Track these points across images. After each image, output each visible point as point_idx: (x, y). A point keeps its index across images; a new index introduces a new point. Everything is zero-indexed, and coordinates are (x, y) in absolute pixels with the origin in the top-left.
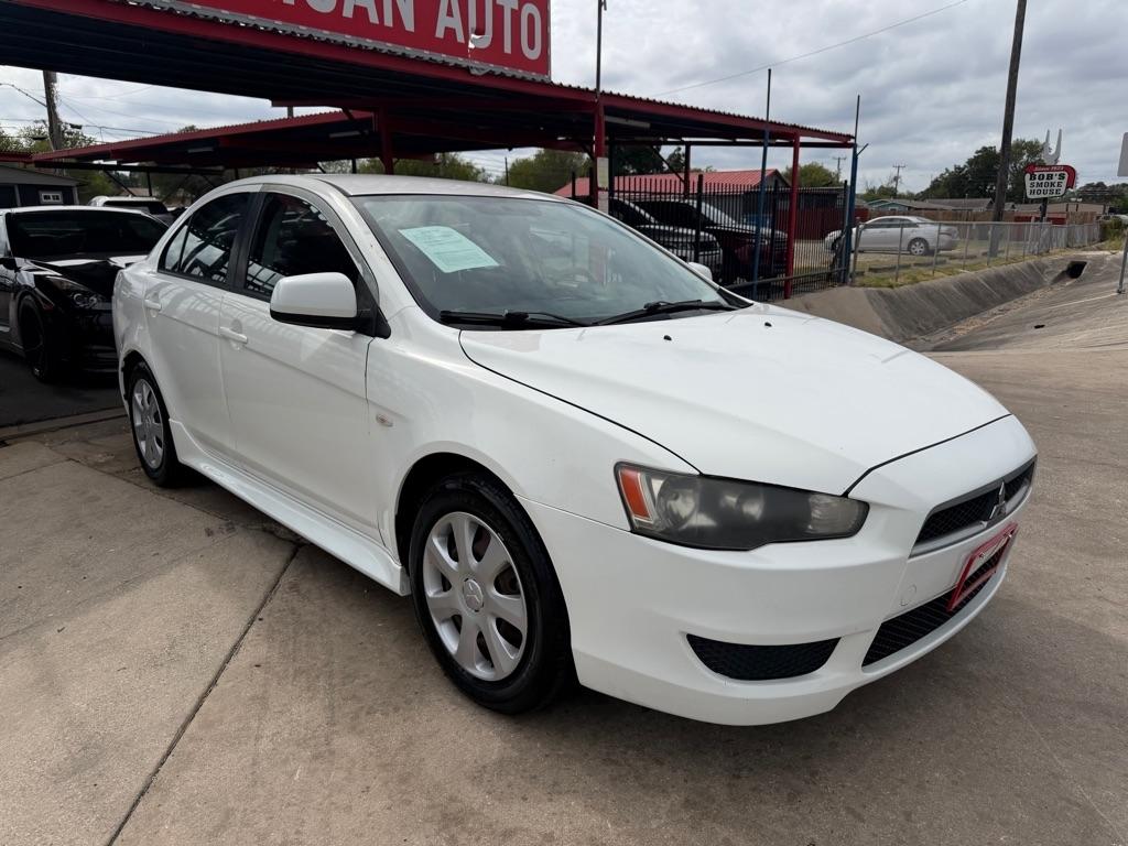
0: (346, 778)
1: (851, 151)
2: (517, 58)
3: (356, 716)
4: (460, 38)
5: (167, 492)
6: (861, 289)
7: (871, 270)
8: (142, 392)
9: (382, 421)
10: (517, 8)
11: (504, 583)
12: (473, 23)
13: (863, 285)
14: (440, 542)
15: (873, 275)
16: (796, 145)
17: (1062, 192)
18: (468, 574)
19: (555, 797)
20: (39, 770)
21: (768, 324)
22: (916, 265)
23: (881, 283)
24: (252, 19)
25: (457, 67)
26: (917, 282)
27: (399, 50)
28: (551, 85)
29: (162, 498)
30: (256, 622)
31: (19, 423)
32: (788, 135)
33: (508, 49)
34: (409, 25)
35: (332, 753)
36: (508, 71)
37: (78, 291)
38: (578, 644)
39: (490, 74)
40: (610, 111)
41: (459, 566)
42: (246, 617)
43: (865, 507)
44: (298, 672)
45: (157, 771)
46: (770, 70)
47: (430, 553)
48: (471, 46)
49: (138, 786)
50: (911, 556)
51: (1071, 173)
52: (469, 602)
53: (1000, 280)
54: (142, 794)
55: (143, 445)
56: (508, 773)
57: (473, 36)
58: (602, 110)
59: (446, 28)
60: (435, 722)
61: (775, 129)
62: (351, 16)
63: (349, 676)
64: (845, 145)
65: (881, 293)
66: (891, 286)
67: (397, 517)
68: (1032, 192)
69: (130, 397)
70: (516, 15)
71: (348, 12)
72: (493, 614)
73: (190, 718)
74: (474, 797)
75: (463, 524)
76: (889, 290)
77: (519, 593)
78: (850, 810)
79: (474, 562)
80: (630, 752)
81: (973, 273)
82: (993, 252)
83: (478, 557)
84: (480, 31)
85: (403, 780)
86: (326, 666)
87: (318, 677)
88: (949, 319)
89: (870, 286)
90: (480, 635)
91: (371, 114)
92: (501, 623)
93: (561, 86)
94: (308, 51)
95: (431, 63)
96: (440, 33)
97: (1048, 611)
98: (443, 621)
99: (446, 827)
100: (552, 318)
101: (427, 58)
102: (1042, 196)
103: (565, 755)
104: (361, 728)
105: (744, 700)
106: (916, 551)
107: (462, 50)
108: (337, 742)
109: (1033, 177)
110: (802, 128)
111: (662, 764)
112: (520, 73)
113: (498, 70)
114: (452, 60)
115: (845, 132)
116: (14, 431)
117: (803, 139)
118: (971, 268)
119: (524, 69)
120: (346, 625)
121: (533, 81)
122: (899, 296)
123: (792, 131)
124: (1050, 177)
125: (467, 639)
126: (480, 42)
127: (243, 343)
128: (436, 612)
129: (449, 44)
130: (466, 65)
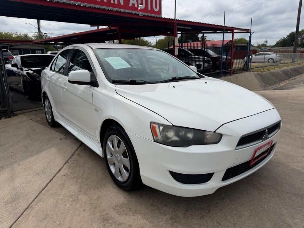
0: (80, 207)
1: (249, 34)
2: (152, 11)
3: (87, 189)
4: (136, 6)
5: (53, 128)
6: (252, 73)
7: (256, 67)
8: (46, 102)
9: (96, 110)
11: (125, 155)
12: (140, 2)
13: (253, 72)
14: (110, 143)
15: (256, 69)
16: (233, 33)
18: (116, 152)
19: (135, 214)
20: (3, 201)
21: (206, 83)
22: (269, 66)
23: (259, 71)
24: (79, 3)
25: (135, 14)
26: (269, 71)
27: (119, 10)
28: (162, 18)
29: (51, 130)
30: (67, 164)
31: (21, 110)
32: (230, 30)
33: (149, 9)
34: (122, 4)
35: (78, 200)
36: (150, 15)
37: (36, 76)
39: (145, 16)
40: (178, 25)
41: (114, 150)
42: (64, 162)
43: (221, 135)
44: (74, 177)
45: (32, 203)
46: (225, 12)
47: (108, 146)
48: (139, 8)
49: (26, 207)
50: (235, 150)
52: (117, 160)
53: (295, 70)
54: (27, 209)
55: (47, 116)
56: (123, 207)
57: (140, 5)
58: (176, 24)
59: (132, 4)
60: (107, 192)
61: (227, 28)
62: (106, 1)
63: (87, 179)
64: (248, 32)
65: (258, 74)
66: (261, 72)
67: (100, 136)
69: (44, 103)
72: (122, 164)
73: (44, 189)
74: (113, 214)
75: (115, 138)
76: (261, 73)
77: (128, 158)
78: (218, 222)
79: (117, 149)
80: (158, 203)
81: (287, 68)
82: (293, 62)
83: (119, 148)
84: (142, 4)
85: (95, 208)
86: (82, 176)
87: (79, 179)
88: (279, 81)
89: (255, 72)
90: (119, 169)
91: (117, 28)
92: (124, 166)
93: (164, 18)
94: (94, 11)
95: (128, 13)
96: (130, 5)
97: (289, 166)
98: (111, 165)
99: (103, 222)
100: (143, 82)
101: (127, 12)
103: (140, 203)
104: (87, 193)
105: (185, 189)
106: (236, 148)
107: (137, 9)
108: (80, 197)
110: (235, 28)
111: (166, 206)
112: (153, 15)
113: (147, 14)
114: (134, 12)
115: (247, 29)
116: (19, 112)
117: (235, 31)
118: (286, 66)
119: (154, 14)
120: (90, 165)
121: (157, 17)
122: (264, 74)
123: (232, 29)
125: (117, 170)
126: (142, 7)
127: (66, 89)
128: (109, 162)
129: (133, 8)
130: (138, 13)
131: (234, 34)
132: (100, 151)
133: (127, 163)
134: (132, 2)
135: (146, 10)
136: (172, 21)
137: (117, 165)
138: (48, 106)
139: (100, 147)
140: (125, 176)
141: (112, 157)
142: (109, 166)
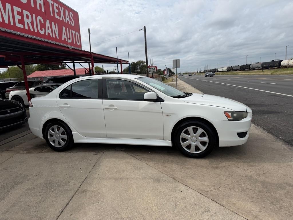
1: (129, 64)
2: (76, 45)
4: (67, 40)
9: (168, 115)
12: (68, 37)
16: (121, 63)
17: (155, 71)
18: (192, 137)
27: (57, 43)
33: (74, 43)
34: (58, 37)
36: (75, 48)
38: (221, 139)
39: (73, 49)
41: (190, 136)
46: (116, 47)
51: (156, 67)
52: (193, 141)
57: (68, 40)
58: (93, 57)
64: (127, 63)
68: (150, 72)
70: (75, 34)
71: (47, 34)
72: (199, 141)
74: (214, 165)
77: (206, 136)
83: (195, 133)
84: (69, 39)
90: (196, 146)
93: (84, 51)
94: (40, 43)
95: (63, 46)
96: (63, 39)
102: (152, 72)
105: (242, 141)
107: (67, 43)
109: (149, 69)
114: (66, 45)
115: (127, 60)
117: (122, 62)
119: (77, 47)
123: (120, 60)
124: (153, 68)
125: (193, 148)
126: (70, 41)
127: (115, 109)
128: (184, 146)
129: (65, 42)
130: (68, 46)
132: (168, 143)
133: (206, 139)
134: (64, 36)
135: (72, 44)
136: (90, 54)
137: (193, 144)
138: (57, 132)
139: (168, 140)
140: (203, 148)
141: (188, 141)
142: (184, 149)
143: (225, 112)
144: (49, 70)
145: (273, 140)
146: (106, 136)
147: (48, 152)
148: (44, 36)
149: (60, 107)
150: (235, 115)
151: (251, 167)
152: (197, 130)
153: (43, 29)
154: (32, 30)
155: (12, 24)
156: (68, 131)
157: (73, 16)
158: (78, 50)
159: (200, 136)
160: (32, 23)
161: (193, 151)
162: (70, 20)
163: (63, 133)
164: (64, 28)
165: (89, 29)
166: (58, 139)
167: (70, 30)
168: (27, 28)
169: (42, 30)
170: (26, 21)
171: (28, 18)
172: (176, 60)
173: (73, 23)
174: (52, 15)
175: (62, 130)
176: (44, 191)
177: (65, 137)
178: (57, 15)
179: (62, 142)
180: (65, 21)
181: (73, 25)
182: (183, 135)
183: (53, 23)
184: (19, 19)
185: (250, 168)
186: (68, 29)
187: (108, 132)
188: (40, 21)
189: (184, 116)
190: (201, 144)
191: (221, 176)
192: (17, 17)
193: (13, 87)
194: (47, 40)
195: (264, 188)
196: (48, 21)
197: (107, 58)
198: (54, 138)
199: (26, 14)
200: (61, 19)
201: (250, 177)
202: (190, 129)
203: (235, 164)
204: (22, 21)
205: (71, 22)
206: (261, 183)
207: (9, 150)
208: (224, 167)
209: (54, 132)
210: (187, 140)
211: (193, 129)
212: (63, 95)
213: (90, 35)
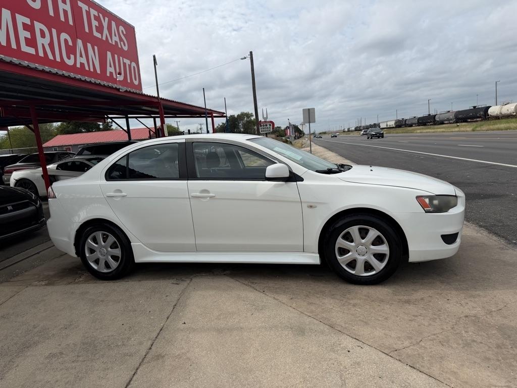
2: (133, 84)
4: (115, 77)
9: (311, 207)
10: (129, 64)
12: (118, 71)
16: (212, 117)
17: (271, 130)
24: (47, 68)
25: (115, 88)
27: (98, 81)
28: (145, 95)
33: (129, 81)
34: (99, 71)
36: (131, 90)
39: (126, 91)
41: (354, 244)
43: (457, 198)
46: (204, 89)
48: (118, 79)
51: (273, 123)
52: (360, 253)
57: (118, 75)
58: (162, 105)
59: (110, 72)
61: (207, 111)
62: (79, 67)
64: (222, 116)
68: (262, 131)
70: (130, 66)
71: (78, 65)
77: (385, 243)
79: (362, 240)
84: (120, 74)
90: (366, 262)
92: (375, 255)
93: (147, 96)
94: (65, 81)
95: (108, 87)
96: (108, 75)
101: (106, 84)
102: (265, 132)
107: (115, 81)
109: (261, 126)
110: (212, 110)
113: (128, 89)
114: (114, 86)
115: (223, 112)
117: (214, 115)
119: (135, 89)
123: (210, 112)
124: (266, 125)
125: (360, 266)
126: (120, 78)
127: (211, 197)
128: (343, 262)
129: (111, 78)
130: (118, 87)
131: (215, 119)
132: (313, 258)
133: (384, 248)
134: (110, 69)
136: (156, 100)
137: (361, 259)
138: (103, 243)
139: (313, 253)
140: (379, 266)
141: (350, 254)
142: (343, 268)
143: (418, 197)
144: (81, 132)
145: (501, 246)
146: (197, 249)
147: (86, 281)
148: (73, 68)
149: (108, 196)
150: (436, 202)
151: (472, 299)
152: (367, 231)
153: (72, 56)
154: (51, 57)
155: (14, 46)
156: (123, 242)
157: (125, 33)
158: (136, 94)
159: (373, 244)
160: (51, 45)
161: (360, 272)
162: (121, 40)
163: (114, 246)
164: (109, 54)
165: (154, 57)
166: (104, 257)
167: (121, 58)
168: (41, 54)
169: (69, 58)
170: (40, 41)
171: (43, 35)
172: (309, 109)
173: (125, 45)
174: (87, 30)
175: (112, 239)
176: (81, 359)
177: (118, 252)
178: (97, 31)
179: (112, 263)
180: (110, 42)
181: (126, 48)
182: (341, 242)
183: (89, 45)
184: (26, 39)
185: (471, 301)
186: (116, 56)
187: (199, 242)
188: (66, 41)
189: (343, 207)
190: (376, 259)
191: (420, 317)
192: (24, 34)
193: (18, 164)
194: (79, 76)
195: (506, 339)
196: (80, 42)
197: (188, 107)
198: (98, 254)
199: (40, 29)
200: (104, 38)
201: (473, 318)
202: (354, 230)
203: (441, 294)
204: (31, 42)
205: (122, 43)
206: (497, 328)
207: (11, 280)
208: (422, 299)
209: (97, 244)
210: (349, 251)
211: (360, 229)
212: (111, 175)
213: (156, 66)
